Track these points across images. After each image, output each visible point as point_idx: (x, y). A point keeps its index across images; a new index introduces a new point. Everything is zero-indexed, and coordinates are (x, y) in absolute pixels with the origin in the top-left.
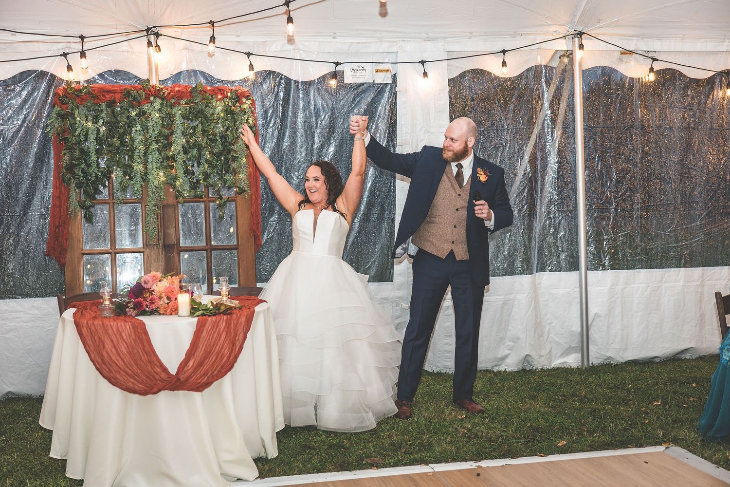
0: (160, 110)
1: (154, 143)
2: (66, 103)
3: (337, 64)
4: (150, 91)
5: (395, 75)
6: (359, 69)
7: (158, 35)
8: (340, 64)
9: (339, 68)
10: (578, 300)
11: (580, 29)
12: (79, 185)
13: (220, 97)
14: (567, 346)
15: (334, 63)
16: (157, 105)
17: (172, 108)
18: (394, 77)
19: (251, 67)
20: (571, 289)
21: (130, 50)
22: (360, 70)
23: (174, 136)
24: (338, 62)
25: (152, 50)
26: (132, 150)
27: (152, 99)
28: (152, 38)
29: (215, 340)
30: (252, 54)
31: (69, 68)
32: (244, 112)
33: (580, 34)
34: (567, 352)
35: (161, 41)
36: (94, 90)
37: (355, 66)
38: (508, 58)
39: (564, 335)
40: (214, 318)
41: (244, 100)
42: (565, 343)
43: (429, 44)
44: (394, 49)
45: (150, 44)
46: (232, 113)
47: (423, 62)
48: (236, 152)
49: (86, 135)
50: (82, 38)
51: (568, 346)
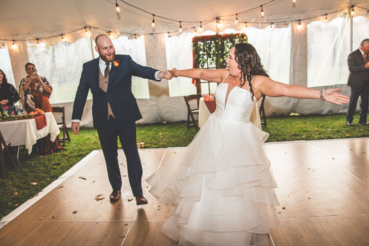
6: (279, 24)
7: (219, 19)
11: (353, 4)
13: (237, 36)
16: (220, 40)
25: (218, 23)
27: (218, 38)
28: (218, 20)
32: (245, 40)
33: (353, 6)
35: (220, 21)
38: (328, 16)
41: (244, 36)
43: (302, 15)
44: (290, 17)
45: (217, 22)
47: (299, 20)
50: (201, 22)
51: (345, 107)
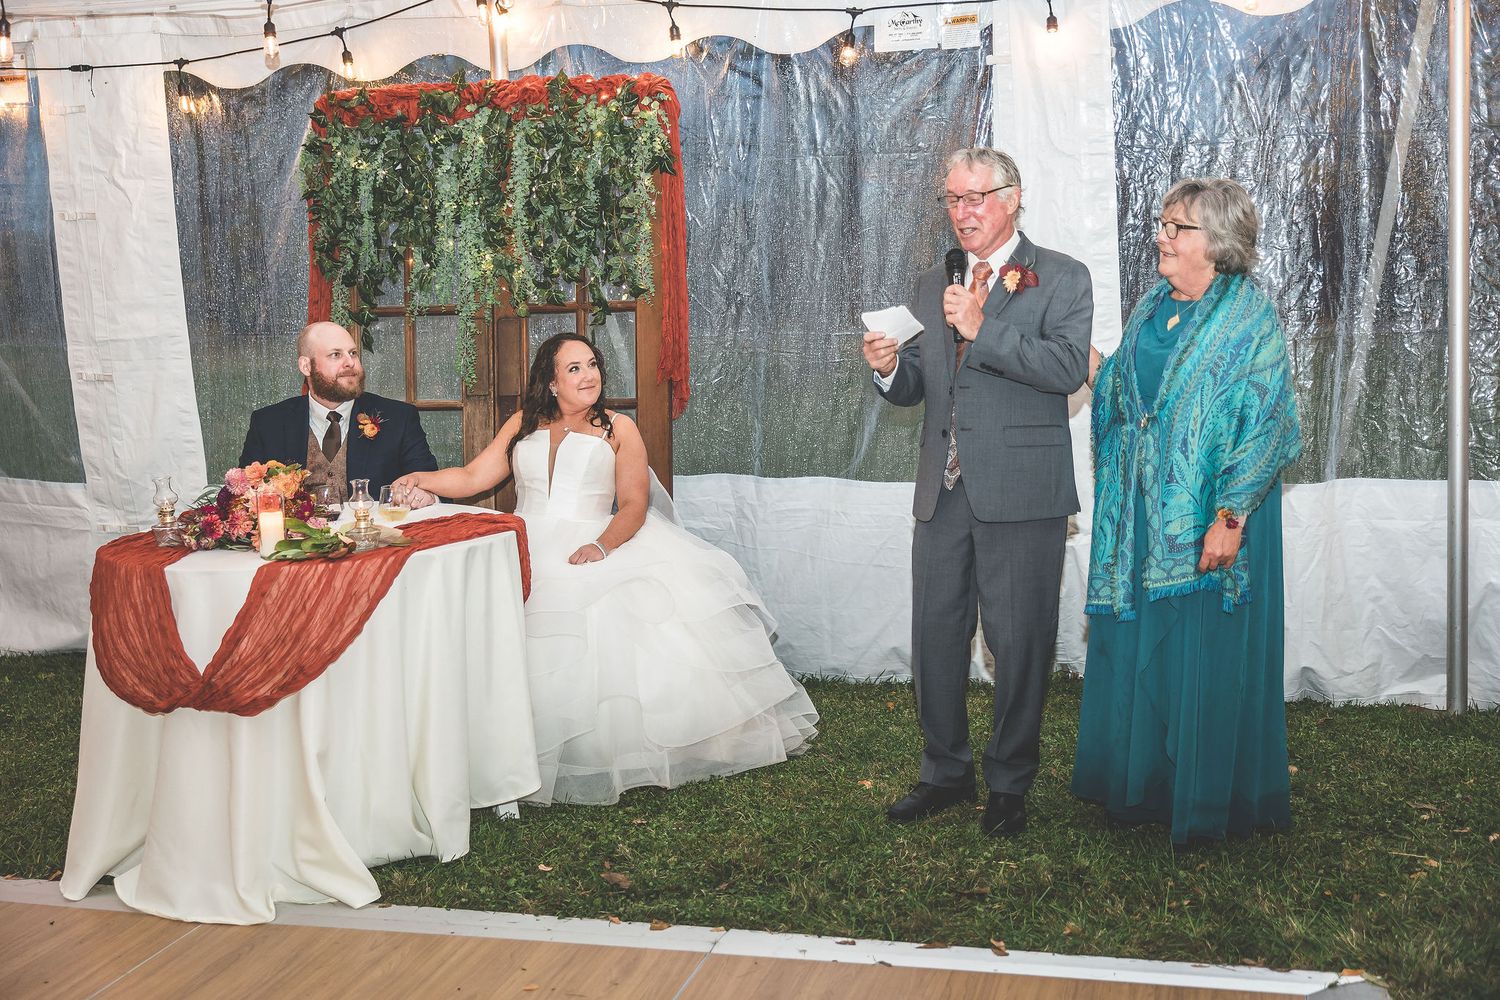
0: (485, 132)
1: (472, 197)
2: (324, 125)
3: (854, 13)
4: (471, 94)
5: (990, 28)
6: (907, 19)
8: (861, 12)
9: (861, 21)
10: (1444, 549)
12: (349, 280)
13: (604, 97)
14: (1418, 655)
15: (847, 11)
16: (481, 120)
17: (509, 126)
18: (988, 34)
19: (675, 32)
20: (1425, 523)
21: (457, 14)
22: (909, 22)
23: (510, 181)
24: (854, 9)
26: (433, 212)
27: (472, 107)
29: (293, 614)
30: (678, 5)
31: (347, 56)
34: (1418, 669)
36: (374, 98)
37: (897, 14)
39: (1410, 628)
40: (295, 567)
41: (646, 101)
42: (1413, 647)
46: (624, 130)
48: (630, 210)
49: (356, 185)
51: (1421, 656)
